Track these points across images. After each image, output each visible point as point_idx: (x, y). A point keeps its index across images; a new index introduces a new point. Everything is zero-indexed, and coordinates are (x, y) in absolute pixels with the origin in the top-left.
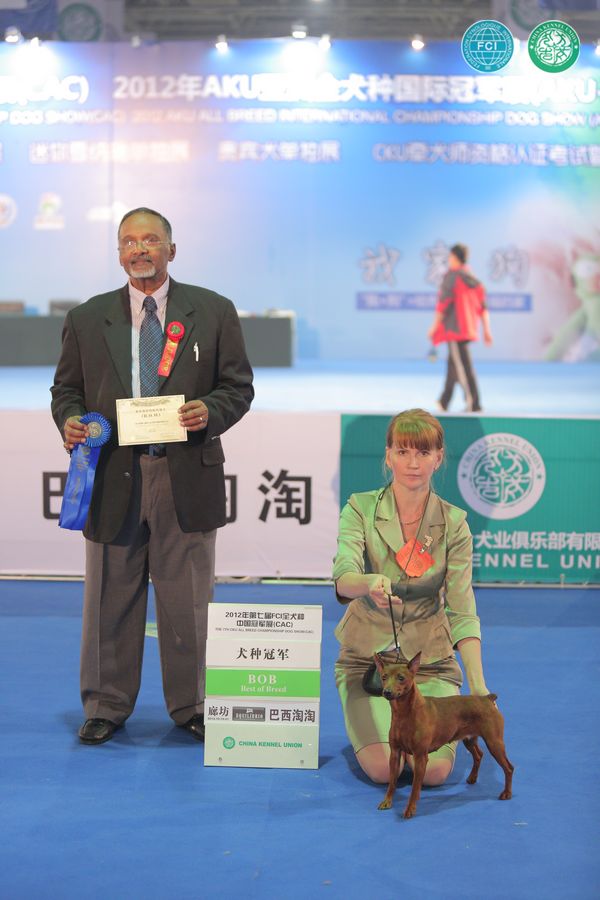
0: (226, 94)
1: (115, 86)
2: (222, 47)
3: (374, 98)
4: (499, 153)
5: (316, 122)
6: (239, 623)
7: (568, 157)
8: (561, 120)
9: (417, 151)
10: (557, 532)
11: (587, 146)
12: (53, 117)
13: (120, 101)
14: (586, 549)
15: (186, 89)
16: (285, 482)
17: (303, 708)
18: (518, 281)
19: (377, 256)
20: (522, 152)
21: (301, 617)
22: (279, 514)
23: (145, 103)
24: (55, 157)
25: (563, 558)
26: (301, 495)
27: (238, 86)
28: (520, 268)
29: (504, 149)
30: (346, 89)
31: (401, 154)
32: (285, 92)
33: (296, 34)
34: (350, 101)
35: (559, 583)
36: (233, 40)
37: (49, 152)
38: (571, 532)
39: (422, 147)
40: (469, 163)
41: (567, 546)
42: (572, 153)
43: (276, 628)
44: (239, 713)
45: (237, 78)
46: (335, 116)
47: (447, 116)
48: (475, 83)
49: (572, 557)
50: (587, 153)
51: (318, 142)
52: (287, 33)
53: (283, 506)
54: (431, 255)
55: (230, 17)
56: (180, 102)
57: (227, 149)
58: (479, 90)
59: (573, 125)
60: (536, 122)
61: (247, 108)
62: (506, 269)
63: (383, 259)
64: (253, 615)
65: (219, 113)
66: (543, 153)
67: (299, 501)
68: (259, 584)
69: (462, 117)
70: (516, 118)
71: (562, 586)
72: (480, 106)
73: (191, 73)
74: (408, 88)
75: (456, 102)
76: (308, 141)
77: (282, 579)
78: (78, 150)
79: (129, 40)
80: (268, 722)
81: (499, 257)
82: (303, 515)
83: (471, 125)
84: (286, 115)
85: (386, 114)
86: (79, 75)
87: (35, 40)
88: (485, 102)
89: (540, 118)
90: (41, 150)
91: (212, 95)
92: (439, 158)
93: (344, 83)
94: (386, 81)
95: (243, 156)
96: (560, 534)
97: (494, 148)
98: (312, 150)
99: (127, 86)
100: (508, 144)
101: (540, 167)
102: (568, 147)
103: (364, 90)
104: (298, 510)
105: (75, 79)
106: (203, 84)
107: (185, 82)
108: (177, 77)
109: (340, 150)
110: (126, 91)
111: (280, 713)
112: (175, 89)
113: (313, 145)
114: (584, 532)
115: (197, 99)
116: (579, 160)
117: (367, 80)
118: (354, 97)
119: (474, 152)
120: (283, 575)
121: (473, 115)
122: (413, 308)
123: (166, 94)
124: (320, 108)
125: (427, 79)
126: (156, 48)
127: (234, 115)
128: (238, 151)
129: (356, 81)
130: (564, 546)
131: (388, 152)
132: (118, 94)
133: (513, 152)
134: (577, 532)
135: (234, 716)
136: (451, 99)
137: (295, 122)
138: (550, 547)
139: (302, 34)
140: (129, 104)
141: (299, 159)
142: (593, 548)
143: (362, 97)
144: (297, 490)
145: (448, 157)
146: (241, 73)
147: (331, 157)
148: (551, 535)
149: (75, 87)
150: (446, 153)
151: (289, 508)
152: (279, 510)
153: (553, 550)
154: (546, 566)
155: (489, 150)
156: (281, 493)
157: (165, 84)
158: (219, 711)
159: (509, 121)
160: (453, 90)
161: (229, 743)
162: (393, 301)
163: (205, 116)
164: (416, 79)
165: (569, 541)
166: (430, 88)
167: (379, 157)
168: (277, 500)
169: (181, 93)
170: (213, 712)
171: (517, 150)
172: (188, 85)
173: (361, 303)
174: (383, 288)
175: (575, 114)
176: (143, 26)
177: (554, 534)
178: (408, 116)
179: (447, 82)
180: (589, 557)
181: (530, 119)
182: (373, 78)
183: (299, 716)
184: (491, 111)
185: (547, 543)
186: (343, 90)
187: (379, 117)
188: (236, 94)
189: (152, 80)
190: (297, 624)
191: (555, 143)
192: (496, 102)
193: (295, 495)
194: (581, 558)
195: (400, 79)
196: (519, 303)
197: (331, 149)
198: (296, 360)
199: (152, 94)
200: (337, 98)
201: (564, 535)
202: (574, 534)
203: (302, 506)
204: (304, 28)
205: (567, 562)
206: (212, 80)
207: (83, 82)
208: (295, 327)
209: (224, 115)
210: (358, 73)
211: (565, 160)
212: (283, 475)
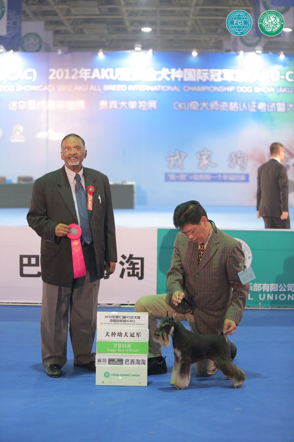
0: (103, 78)
1: (49, 74)
2: (101, 55)
3: (173, 79)
4: (233, 106)
5: (146, 91)
6: (111, 321)
7: (267, 108)
8: (263, 90)
9: (194, 105)
10: (257, 283)
11: (276, 102)
12: (20, 88)
13: (52, 80)
14: (271, 291)
15: (84, 75)
16: (131, 260)
17: (140, 358)
18: (242, 168)
19: (175, 155)
20: (244, 105)
21: (139, 318)
22: (129, 275)
23: (64, 82)
24: (20, 108)
25: (260, 295)
26: (139, 266)
27: (108, 74)
28: (243, 161)
29: (236, 104)
30: (160, 75)
31: (186, 107)
32: (131, 77)
33: (136, 49)
34: (162, 80)
35: (259, 307)
36: (106, 52)
37: (18, 105)
38: (264, 283)
39: (197, 103)
40: (219, 110)
41: (262, 290)
42: (268, 106)
43: (128, 323)
44: (111, 361)
45: (108, 70)
46: (155, 88)
47: (209, 88)
48: (222, 72)
49: (264, 295)
50: (276, 106)
51: (147, 101)
52: (132, 48)
53: (131, 271)
54: (201, 155)
55: (104, 39)
56: (81, 81)
57: (103, 104)
58: (224, 76)
59: (269, 92)
60: (251, 91)
61: (113, 84)
62: (237, 161)
63: (178, 157)
64: (117, 317)
65: (99, 87)
66: (255, 106)
67: (138, 269)
68: (120, 307)
69: (215, 88)
70: (242, 89)
71: (260, 308)
72: (224, 84)
73: (86, 68)
74: (190, 75)
75: (213, 81)
76: (142, 100)
77: (130, 305)
78: (32, 105)
79: (56, 51)
80: (124, 365)
81: (233, 156)
82: (140, 276)
83: (220, 92)
84: (131, 88)
85: (179, 87)
86: (32, 68)
87: (12, 51)
88: (227, 81)
89: (253, 89)
90: (14, 104)
91: (96, 78)
92: (205, 108)
93: (159, 72)
94: (179, 71)
95: (110, 107)
96: (259, 284)
97: (231, 104)
98: (144, 104)
99: (55, 74)
100: (238, 102)
101: (253, 112)
102: (267, 103)
103: (169, 76)
104: (138, 273)
105: (30, 70)
106: (92, 72)
107: (83, 72)
108: (79, 70)
109: (157, 104)
110: (55, 76)
111: (130, 361)
112: (78, 75)
113: (144, 102)
114: (269, 283)
115: (89, 79)
116: (272, 110)
117: (170, 71)
118: (164, 79)
119: (221, 106)
120: (131, 303)
121: (221, 87)
122: (192, 180)
123: (74, 77)
124: (148, 85)
125: (199, 70)
126: (69, 55)
127: (106, 88)
128: (108, 105)
129: (165, 71)
130: (261, 290)
131: (180, 106)
132: (51, 77)
133: (240, 105)
134: (267, 283)
135: (109, 363)
136: (211, 80)
137: (136, 91)
138: (254, 290)
139: (139, 49)
140: (56, 82)
141: (137, 109)
142: (274, 291)
143: (168, 79)
144: (137, 264)
145: (209, 108)
146: (110, 68)
147: (152, 108)
148: (254, 285)
149: (30, 74)
150: (208, 106)
151: (133, 272)
152: (129, 273)
153: (255, 292)
154: (252, 299)
155: (229, 105)
156: (130, 265)
157: (74, 72)
158: (102, 360)
159: (238, 91)
160: (211, 76)
161: (107, 375)
162: (182, 177)
163: (92, 88)
164: (194, 70)
165: (263, 287)
166: (201, 75)
167: (176, 108)
168: (128, 268)
169: (81, 77)
170: (99, 361)
171: (242, 104)
172: (84, 73)
173: (167, 178)
174: (177, 171)
175: (270, 87)
176: (62, 43)
177: (256, 284)
178: (189, 88)
179: (209, 72)
180: (272, 295)
181: (248, 90)
182: (173, 70)
183: (138, 362)
184: (230, 86)
185: (253, 288)
186: (159, 76)
187: (176, 88)
188: (108, 78)
189: (67, 71)
190: (137, 321)
191: (260, 102)
192: (232, 81)
193: (136, 266)
194: (268, 295)
195: (186, 70)
196: (243, 178)
197: (153, 104)
198: (136, 206)
199: (67, 77)
200: (156, 80)
201: (261, 284)
202: (265, 284)
203: (139, 271)
204: (140, 46)
205: (262, 297)
206: (96, 71)
207: (34, 71)
208: (135, 190)
209: (102, 88)
210: (166, 68)
211: (265, 110)
212: (131, 256)
